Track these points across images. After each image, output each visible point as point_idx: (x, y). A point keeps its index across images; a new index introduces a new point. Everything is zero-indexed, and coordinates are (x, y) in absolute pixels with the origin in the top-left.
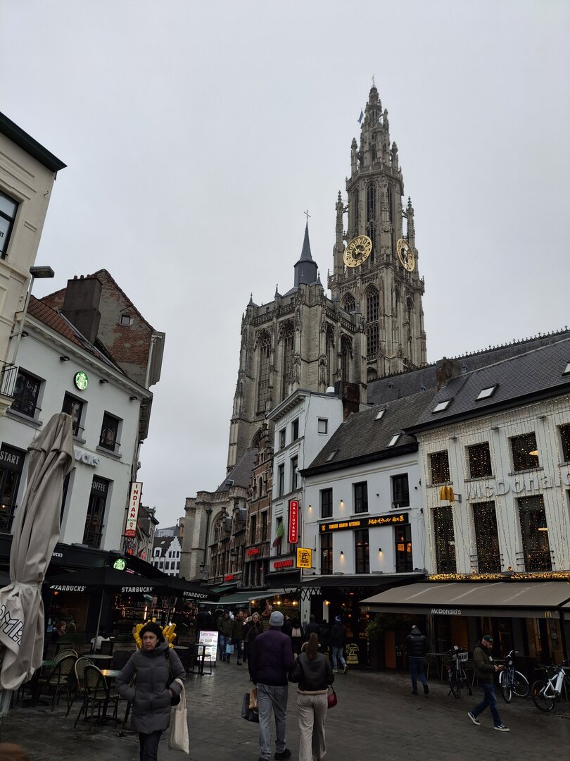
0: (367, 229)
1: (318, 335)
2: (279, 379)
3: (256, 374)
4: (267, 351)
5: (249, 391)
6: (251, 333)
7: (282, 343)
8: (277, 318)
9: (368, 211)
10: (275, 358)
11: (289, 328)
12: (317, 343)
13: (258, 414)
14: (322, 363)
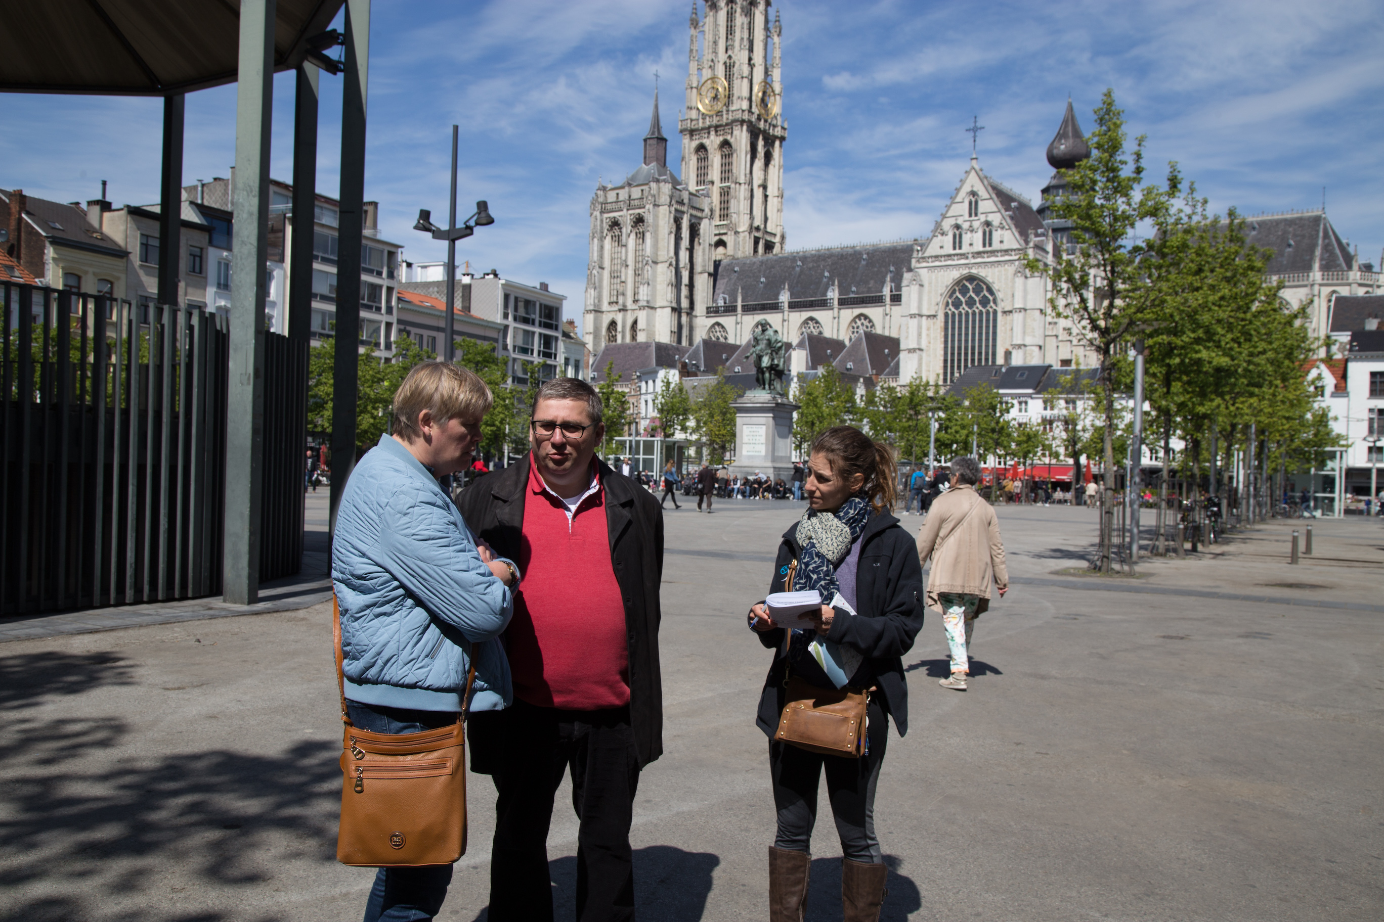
0: (725, 63)
1: (666, 236)
2: (630, 271)
3: (607, 263)
4: (617, 239)
5: (601, 280)
6: (602, 221)
7: (633, 236)
8: (628, 210)
9: (727, 38)
10: (627, 252)
11: (639, 220)
12: (666, 244)
13: (610, 303)
14: (671, 265)
